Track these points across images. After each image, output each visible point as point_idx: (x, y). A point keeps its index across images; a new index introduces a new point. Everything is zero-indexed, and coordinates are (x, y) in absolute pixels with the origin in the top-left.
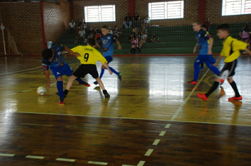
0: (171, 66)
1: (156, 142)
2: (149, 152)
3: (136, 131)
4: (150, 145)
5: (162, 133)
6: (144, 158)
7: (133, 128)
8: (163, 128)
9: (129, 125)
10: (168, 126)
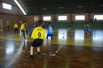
0: (64, 31)
1: (59, 49)
2: (57, 52)
3: (54, 47)
4: (57, 50)
5: (60, 47)
6: (55, 53)
7: (53, 46)
8: (61, 46)
9: (52, 45)
10: (62, 46)
